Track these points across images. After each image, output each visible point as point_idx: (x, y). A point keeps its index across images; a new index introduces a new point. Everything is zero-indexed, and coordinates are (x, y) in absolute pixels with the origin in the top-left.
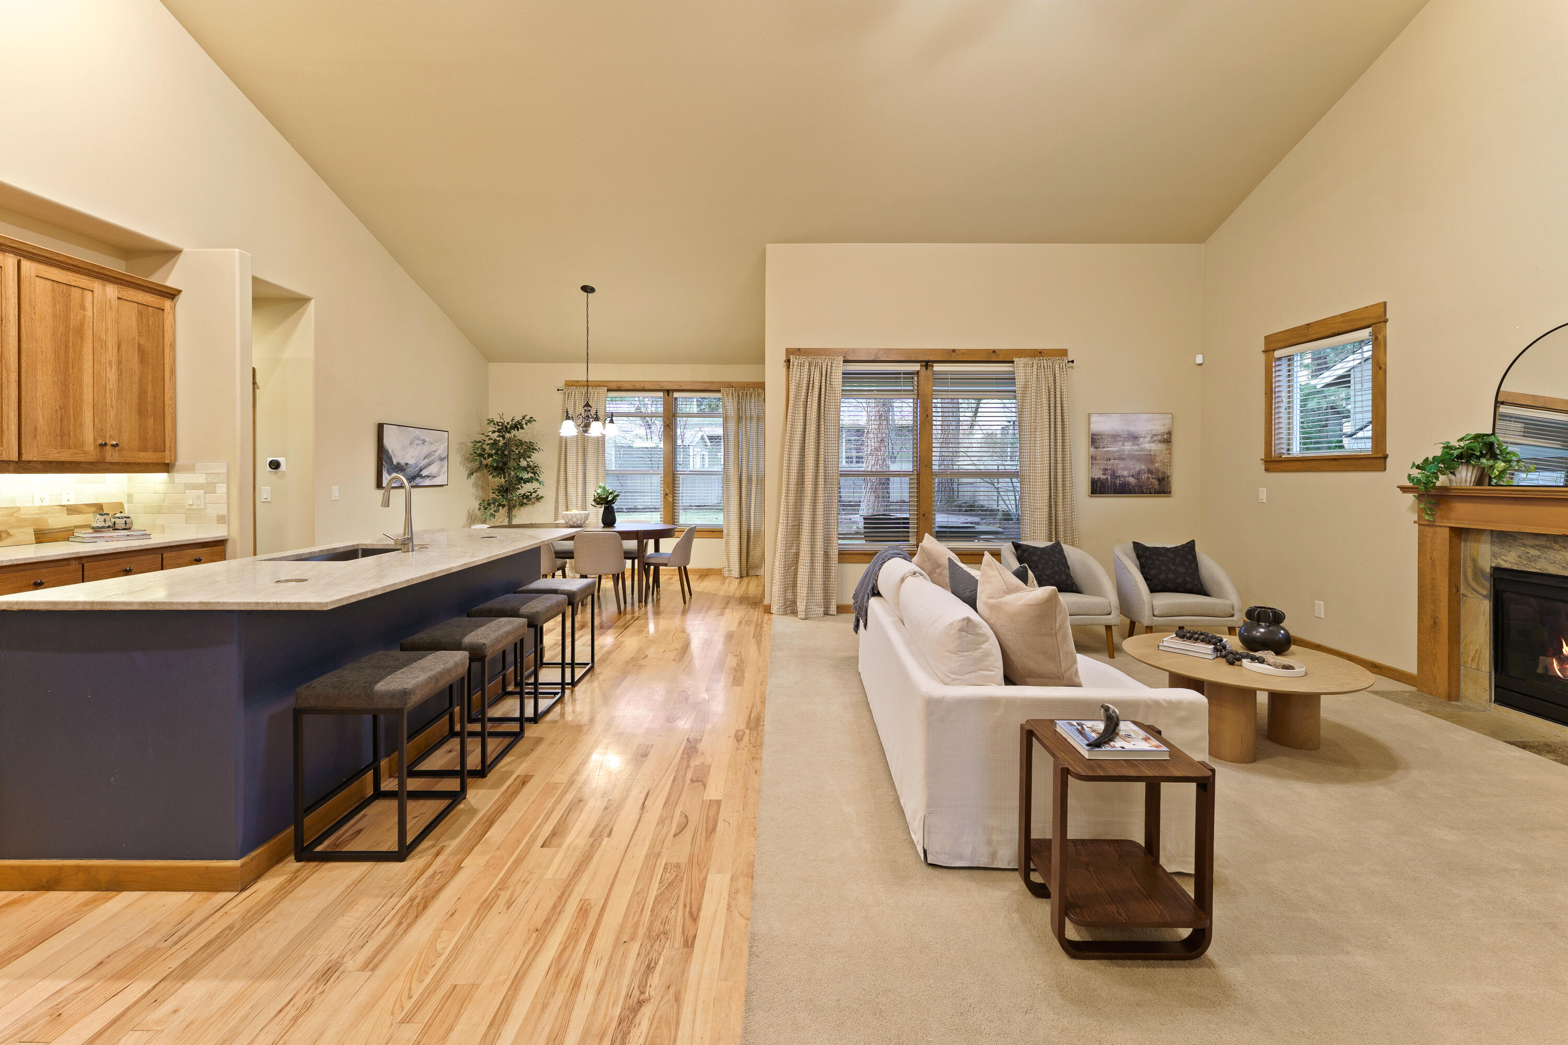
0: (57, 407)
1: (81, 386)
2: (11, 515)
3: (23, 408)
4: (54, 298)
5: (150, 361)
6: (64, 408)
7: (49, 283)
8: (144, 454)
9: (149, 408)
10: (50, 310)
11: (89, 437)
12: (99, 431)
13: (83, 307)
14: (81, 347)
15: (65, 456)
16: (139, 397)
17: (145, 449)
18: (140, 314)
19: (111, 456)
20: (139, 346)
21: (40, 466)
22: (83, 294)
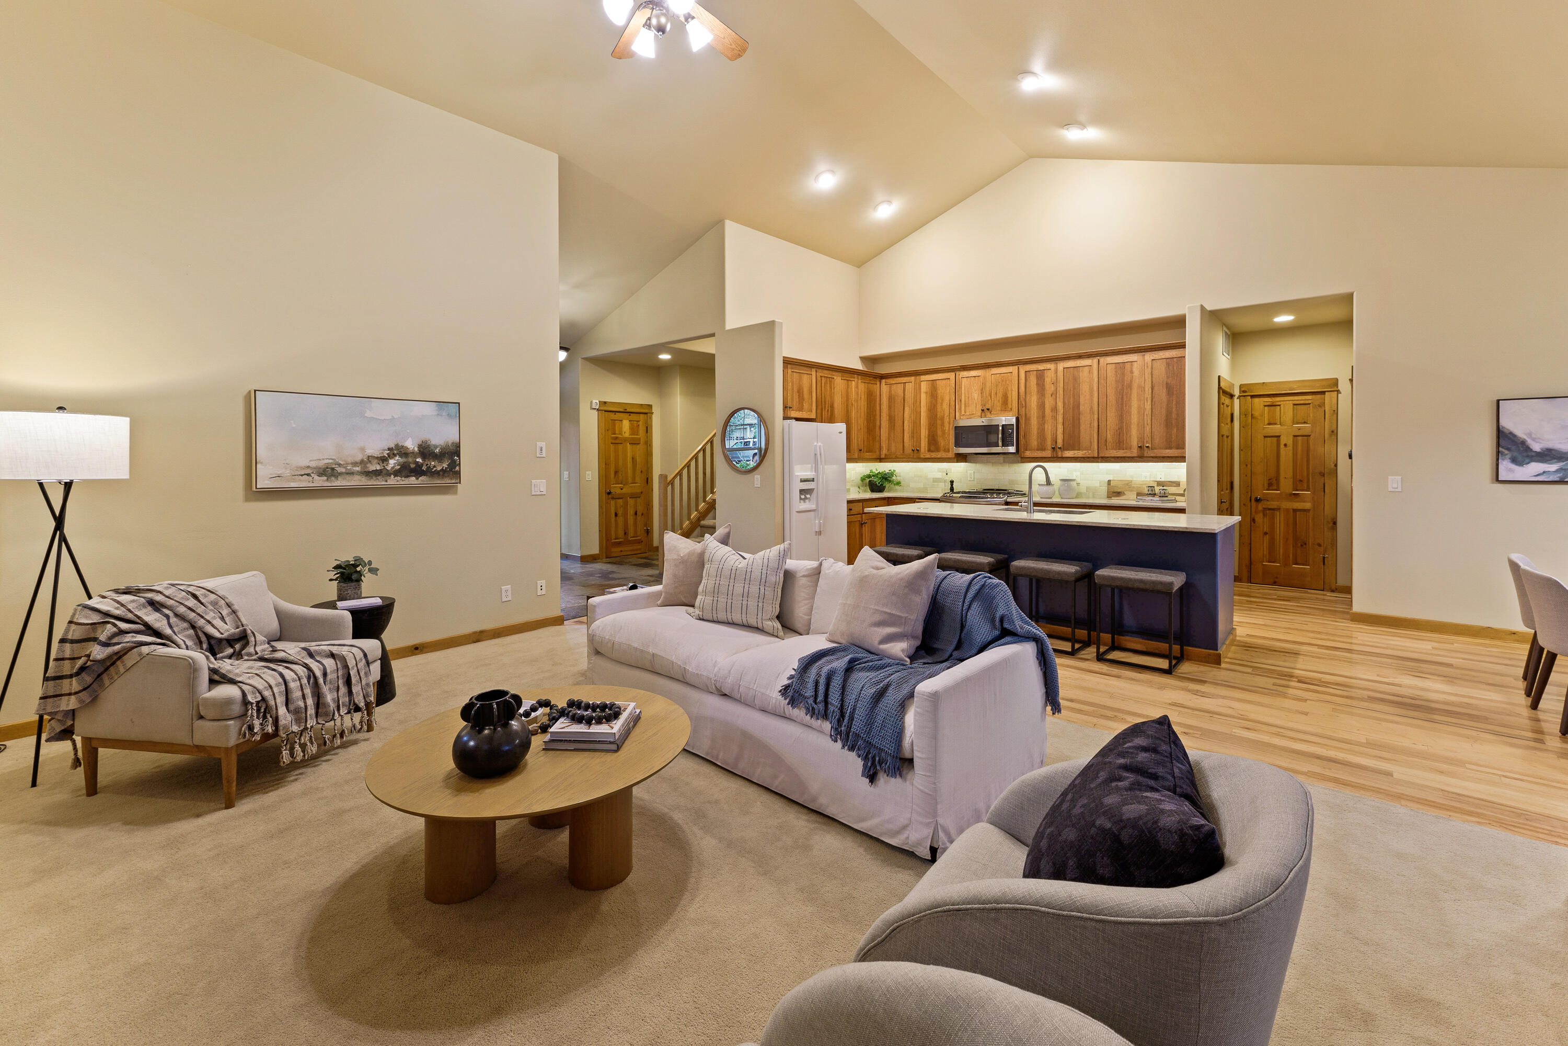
0: (1117, 428)
1: (1130, 416)
2: (1127, 484)
3: (1100, 431)
4: (1116, 372)
5: (1175, 393)
6: (1121, 428)
7: (1114, 365)
8: (1168, 451)
9: (1173, 422)
10: (1114, 379)
11: (1135, 443)
12: (1141, 439)
13: (1132, 372)
14: (1131, 395)
15: (1120, 453)
16: (1167, 416)
17: (1170, 448)
18: (1168, 364)
19: (1147, 453)
20: (1167, 384)
21: (1112, 459)
22: (1132, 365)
